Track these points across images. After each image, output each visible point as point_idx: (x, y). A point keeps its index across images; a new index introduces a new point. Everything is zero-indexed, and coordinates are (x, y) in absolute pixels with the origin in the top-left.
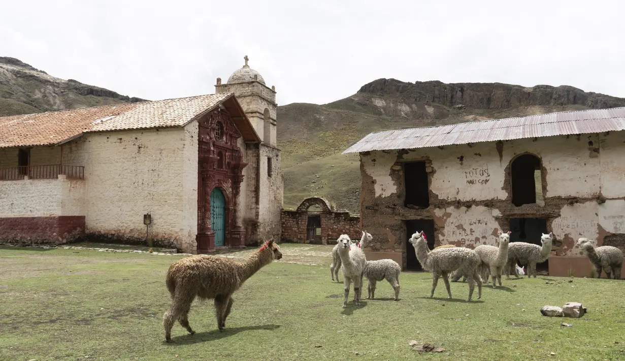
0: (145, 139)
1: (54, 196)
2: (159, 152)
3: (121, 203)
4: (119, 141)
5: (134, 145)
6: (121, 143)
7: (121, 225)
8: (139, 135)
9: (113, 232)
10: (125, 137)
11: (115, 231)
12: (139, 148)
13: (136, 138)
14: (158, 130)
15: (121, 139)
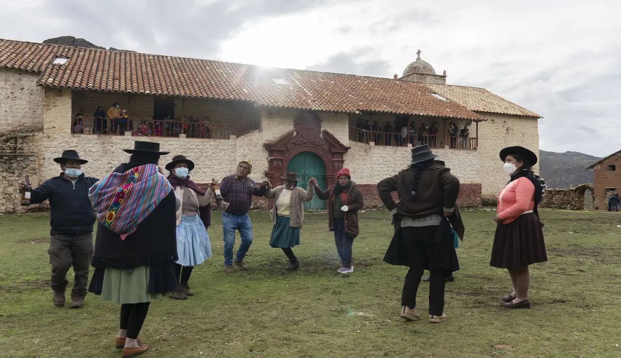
0: (510, 123)
1: (473, 166)
2: (522, 135)
3: (494, 173)
4: (492, 122)
5: (503, 126)
6: (493, 123)
7: (495, 191)
8: (507, 120)
9: (489, 197)
10: (497, 120)
11: (490, 196)
12: (507, 130)
13: (504, 122)
14: (520, 118)
15: (493, 120)
